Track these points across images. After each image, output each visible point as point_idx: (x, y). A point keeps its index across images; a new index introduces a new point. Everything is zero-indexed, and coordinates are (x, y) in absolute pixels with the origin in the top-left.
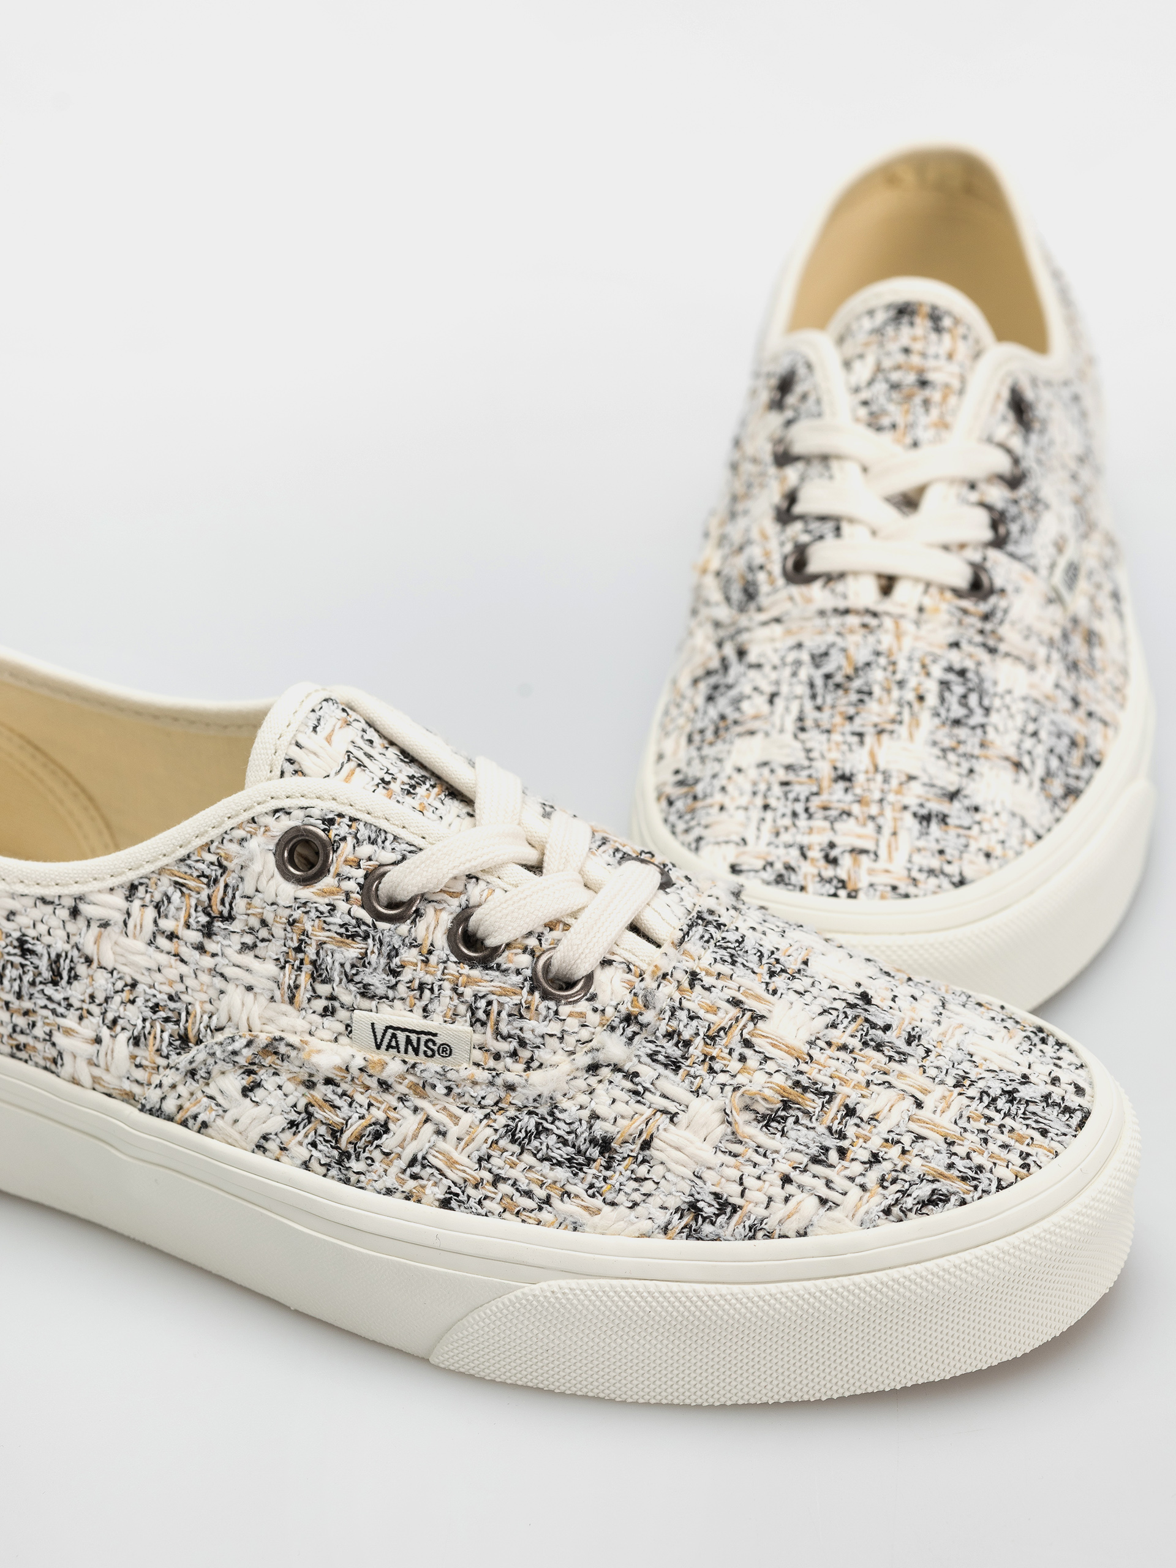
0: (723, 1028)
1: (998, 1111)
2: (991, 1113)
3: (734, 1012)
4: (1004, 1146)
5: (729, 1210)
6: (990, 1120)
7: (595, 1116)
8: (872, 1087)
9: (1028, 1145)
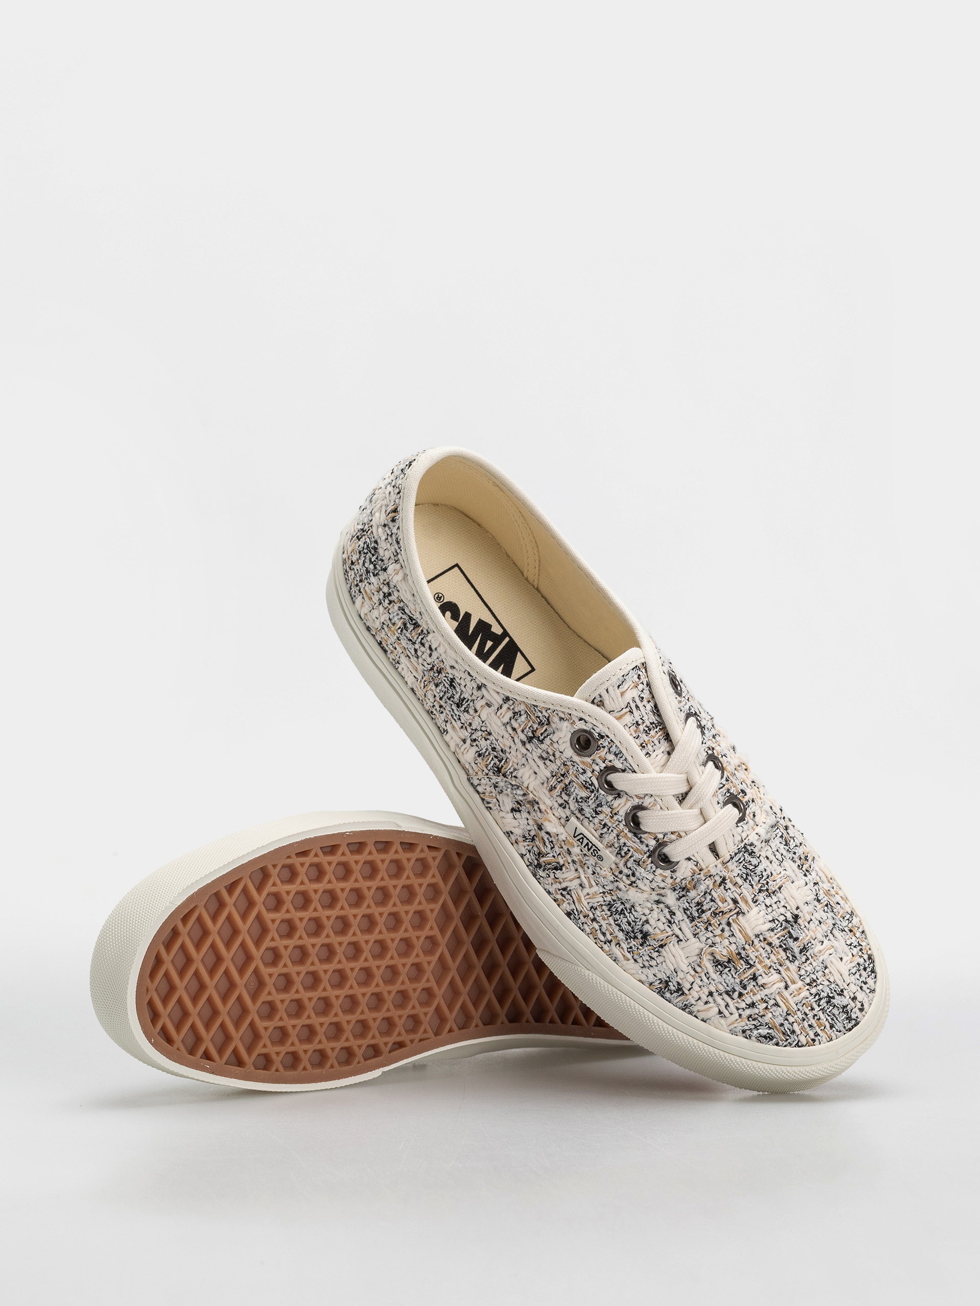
0: (722, 912)
1: (819, 1006)
2: (815, 1006)
3: (732, 906)
4: (810, 1026)
5: (680, 992)
6: (813, 1009)
7: (647, 922)
8: (772, 970)
9: (821, 1030)
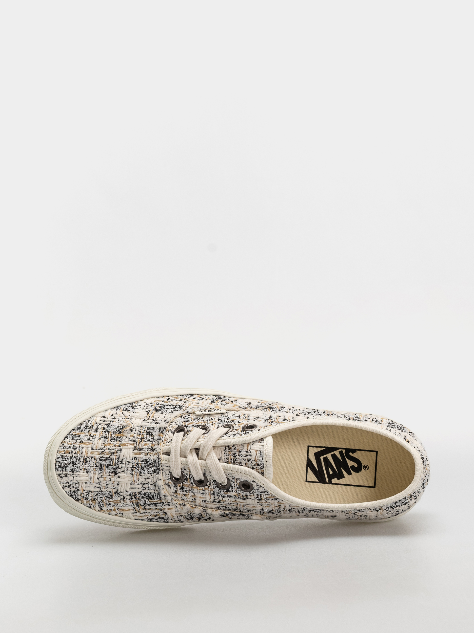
0: (141, 442)
1: (75, 457)
2: (76, 455)
3: (140, 447)
4: (70, 447)
5: (125, 409)
6: (75, 453)
7: (162, 413)
8: (104, 447)
9: (65, 451)
